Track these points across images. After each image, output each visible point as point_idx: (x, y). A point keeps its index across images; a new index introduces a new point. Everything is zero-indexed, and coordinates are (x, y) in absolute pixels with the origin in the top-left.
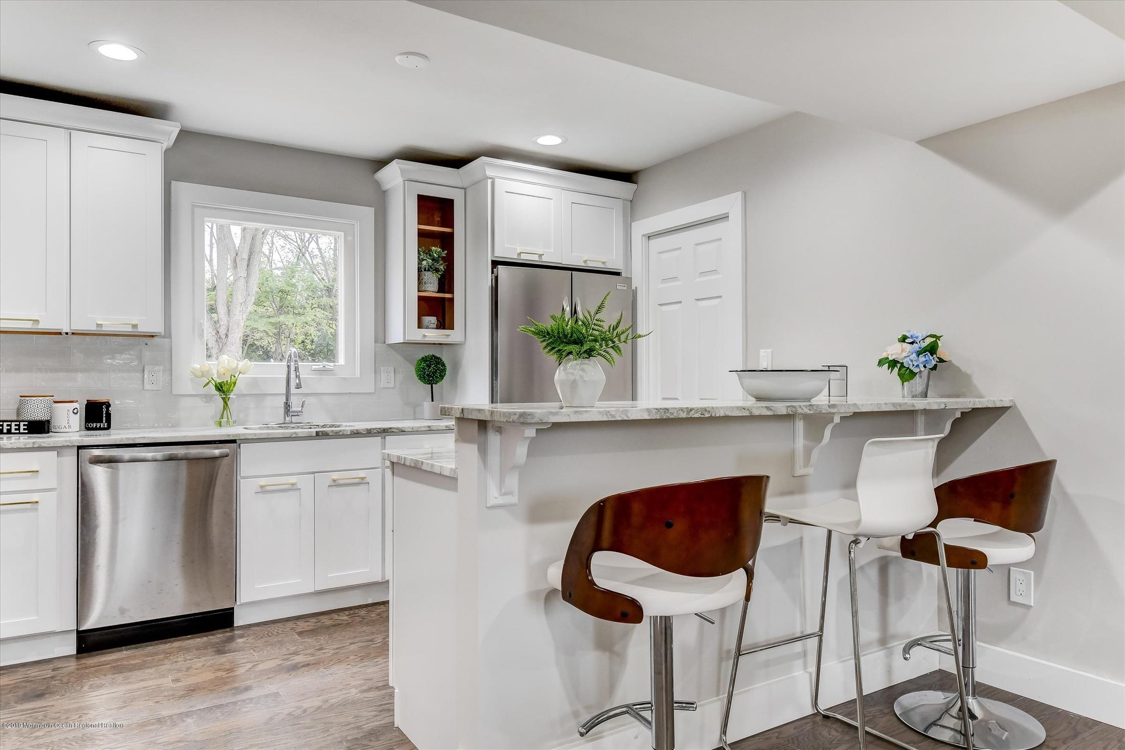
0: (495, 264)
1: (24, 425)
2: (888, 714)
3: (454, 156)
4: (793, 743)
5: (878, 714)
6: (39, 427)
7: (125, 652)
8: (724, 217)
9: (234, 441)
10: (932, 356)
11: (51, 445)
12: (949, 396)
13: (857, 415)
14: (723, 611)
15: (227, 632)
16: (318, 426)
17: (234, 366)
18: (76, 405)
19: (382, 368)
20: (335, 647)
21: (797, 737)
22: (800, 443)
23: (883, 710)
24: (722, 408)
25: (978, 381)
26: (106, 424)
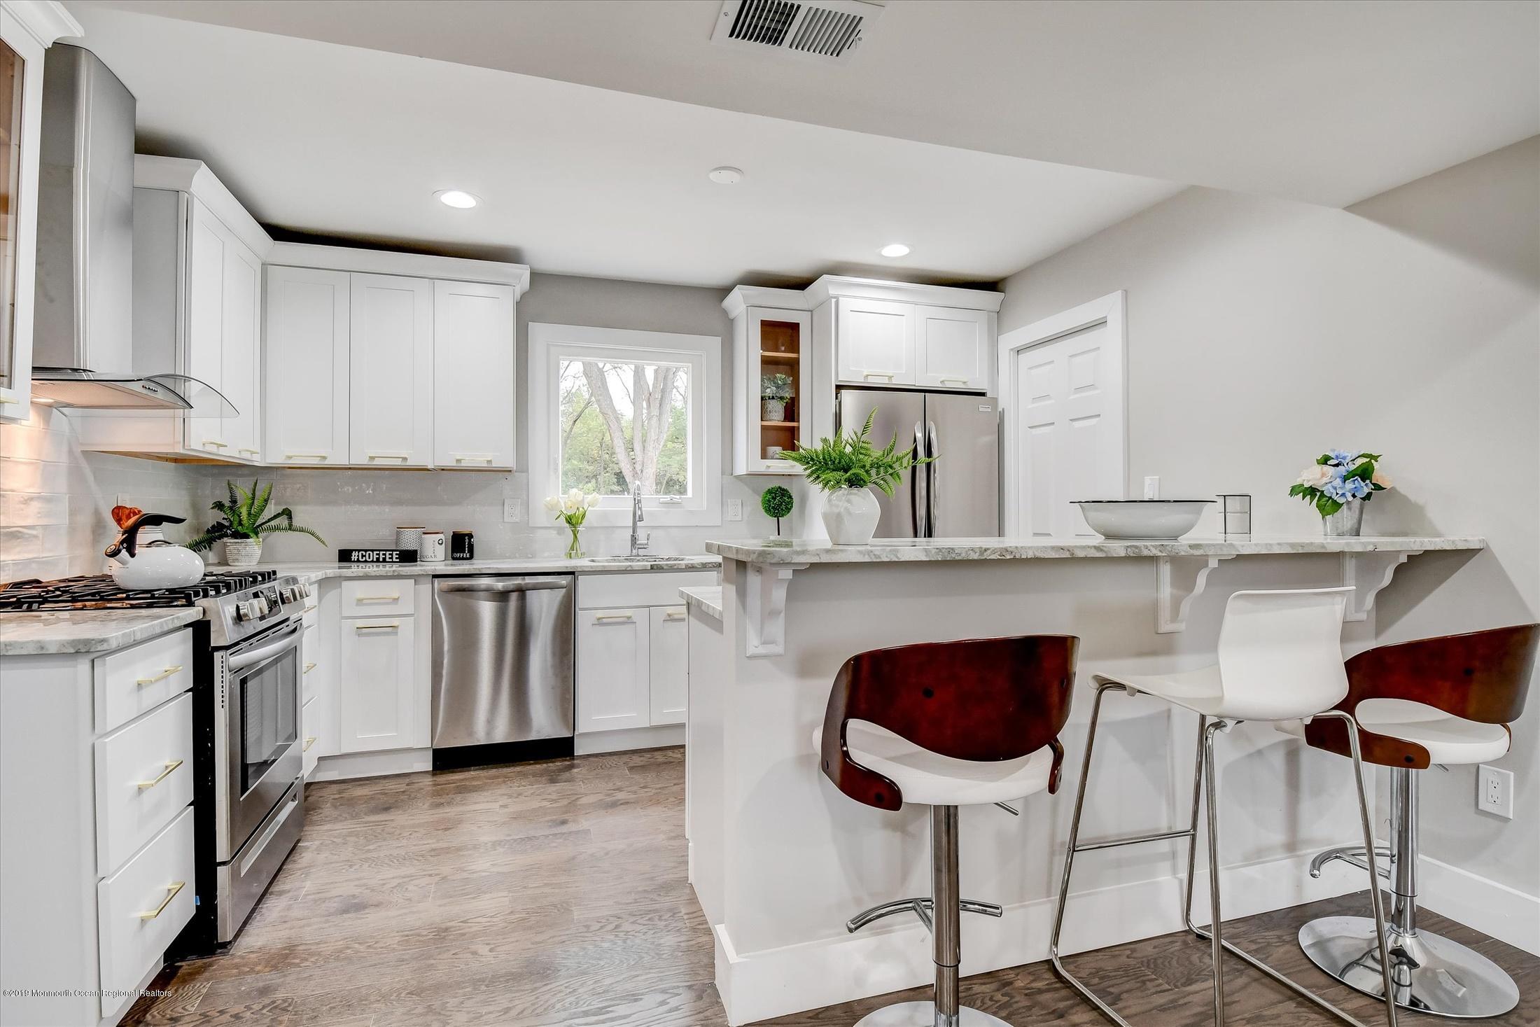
0: (839, 388)
1: (396, 554)
2: (1288, 942)
3: (800, 278)
4: (1148, 967)
5: (1275, 941)
6: (409, 557)
7: (472, 773)
8: (1102, 323)
9: (572, 573)
10: (1364, 482)
11: (408, 574)
12: (1393, 535)
13: (1240, 558)
14: (1026, 800)
15: (566, 760)
16: (662, 559)
17: (580, 499)
18: (441, 536)
19: (729, 501)
20: (658, 786)
21: (1155, 959)
22: (1166, 591)
23: (1282, 936)
24: (1029, 548)
25: (1435, 514)
26: (468, 555)
